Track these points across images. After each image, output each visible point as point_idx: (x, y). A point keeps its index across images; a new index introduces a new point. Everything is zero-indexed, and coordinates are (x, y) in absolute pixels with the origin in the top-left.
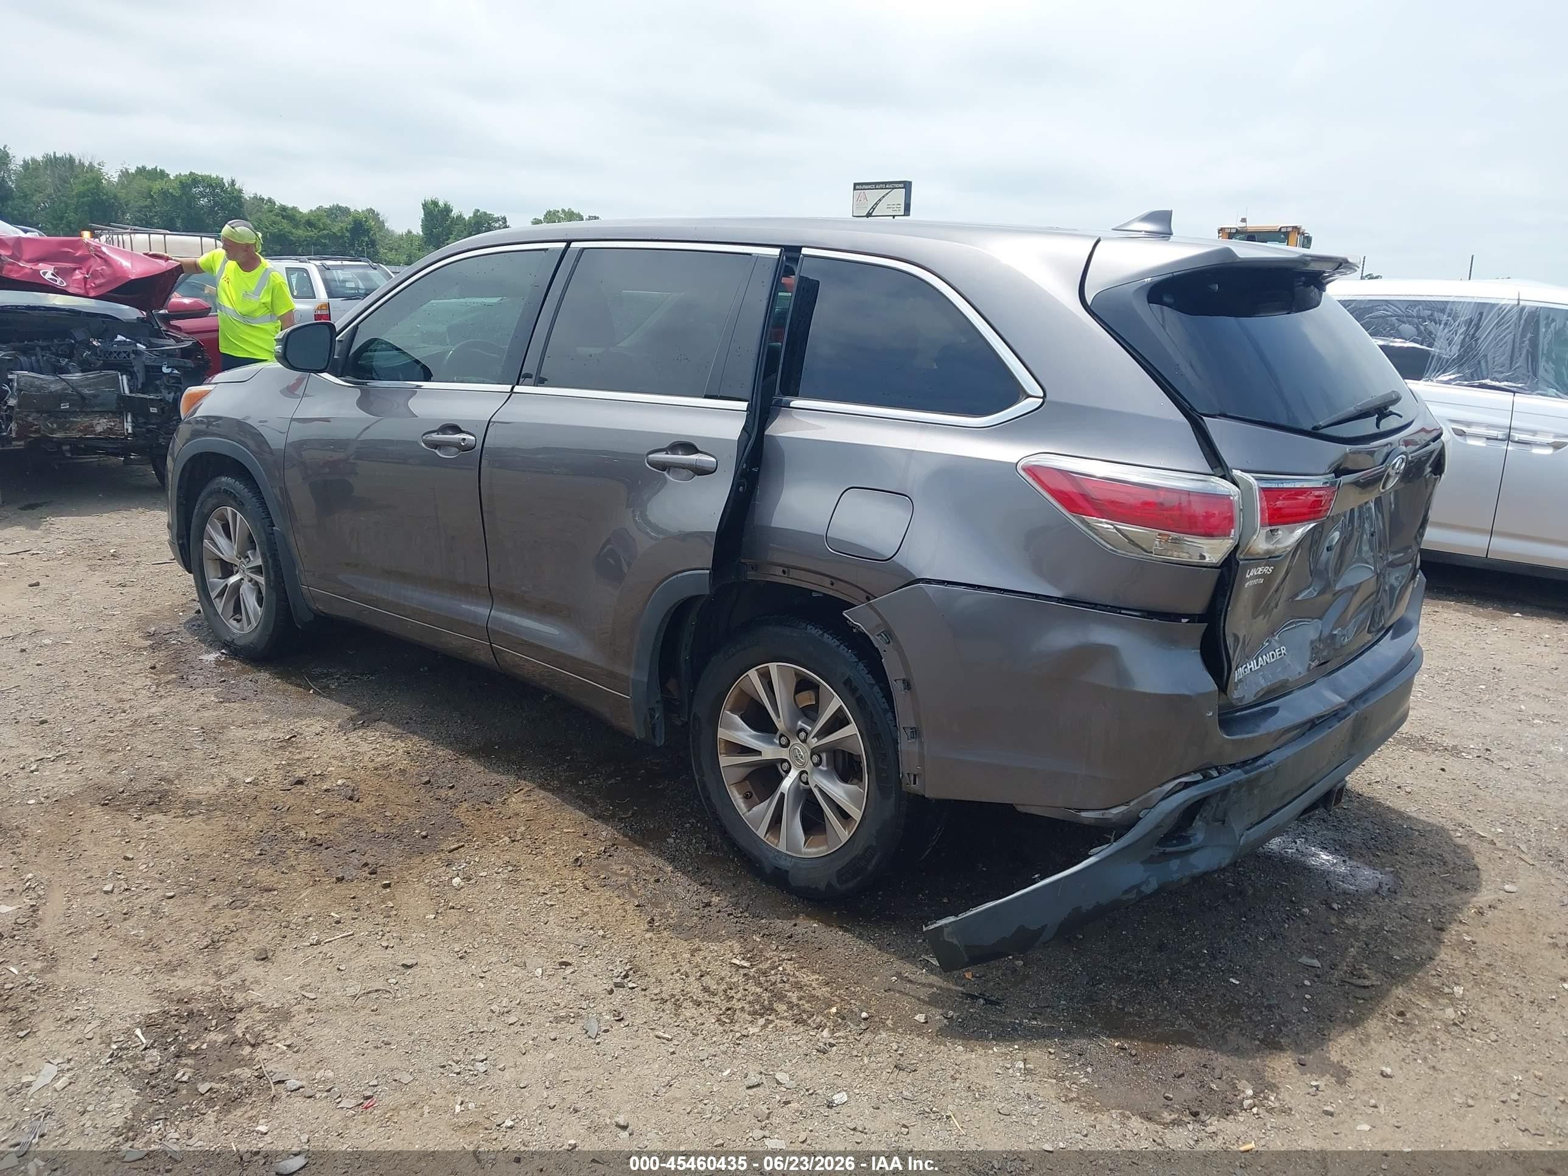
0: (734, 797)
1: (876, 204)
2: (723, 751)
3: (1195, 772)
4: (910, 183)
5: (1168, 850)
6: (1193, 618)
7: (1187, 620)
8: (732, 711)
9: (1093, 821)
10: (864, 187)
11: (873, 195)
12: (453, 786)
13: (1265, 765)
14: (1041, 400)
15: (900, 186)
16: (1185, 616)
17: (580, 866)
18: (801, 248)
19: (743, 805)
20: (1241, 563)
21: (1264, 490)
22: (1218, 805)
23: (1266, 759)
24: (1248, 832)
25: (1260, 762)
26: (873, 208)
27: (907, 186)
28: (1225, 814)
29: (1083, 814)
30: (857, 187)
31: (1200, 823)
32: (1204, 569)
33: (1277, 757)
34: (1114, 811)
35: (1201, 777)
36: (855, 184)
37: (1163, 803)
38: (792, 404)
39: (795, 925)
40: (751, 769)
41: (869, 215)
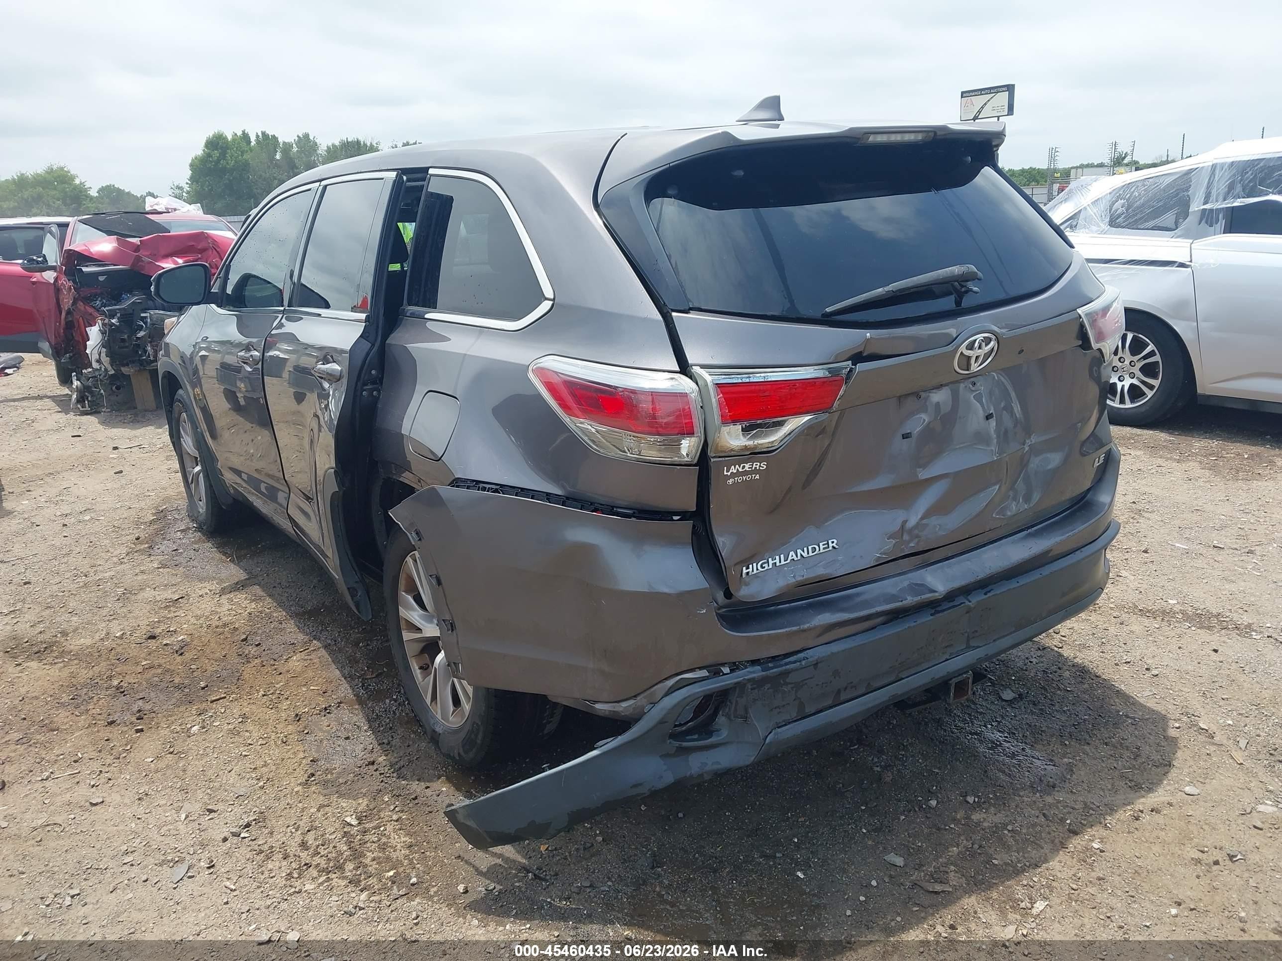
0: (414, 668)
1: (982, 107)
2: (404, 627)
3: (700, 668)
4: (1013, 86)
5: (685, 744)
6: (685, 515)
7: (678, 517)
8: (406, 592)
9: (607, 713)
10: (971, 94)
11: (979, 100)
12: (260, 644)
13: (795, 662)
14: (552, 302)
15: (1004, 89)
16: (676, 514)
17: (298, 721)
18: (427, 169)
19: (419, 676)
20: (712, 460)
21: (719, 385)
22: (737, 702)
23: (801, 655)
24: (779, 730)
25: (792, 659)
26: (979, 112)
27: (1010, 88)
28: (746, 710)
29: (598, 706)
30: (964, 95)
31: (723, 718)
32: (678, 467)
33: (813, 654)
34: (624, 704)
35: (707, 674)
36: (963, 93)
37: (666, 699)
38: (427, 316)
39: (427, 788)
40: (424, 644)
41: (975, 118)
